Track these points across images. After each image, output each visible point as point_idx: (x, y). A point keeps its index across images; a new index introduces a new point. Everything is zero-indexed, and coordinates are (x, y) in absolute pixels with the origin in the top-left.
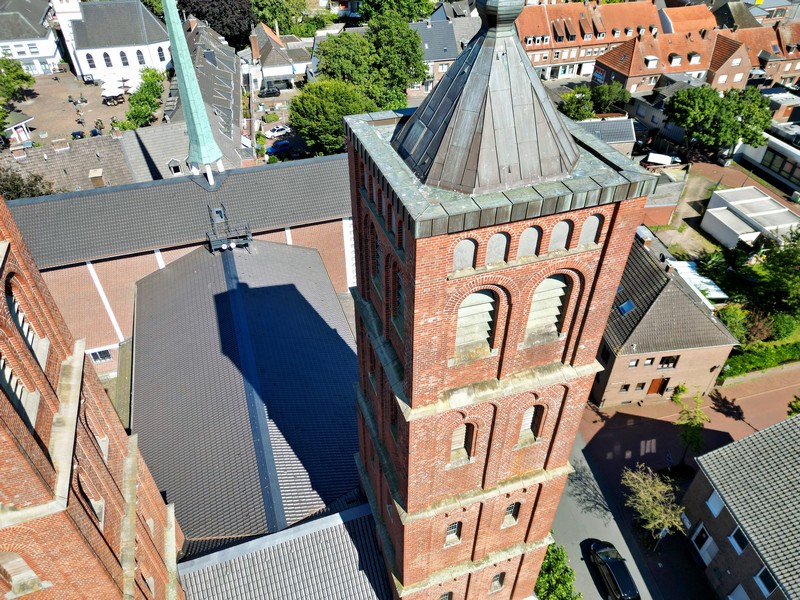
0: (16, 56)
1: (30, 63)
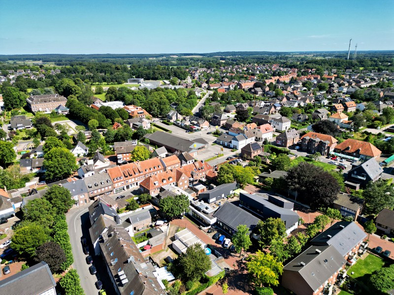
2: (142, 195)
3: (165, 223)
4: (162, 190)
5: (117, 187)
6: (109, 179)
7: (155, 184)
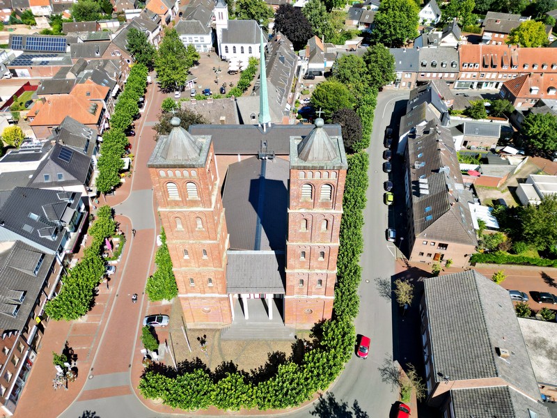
0: (194, 42)
1: (199, 46)
2: (500, 101)
3: (519, 154)
4: (539, 103)
5: (463, 79)
6: (457, 62)
7: (531, 90)
